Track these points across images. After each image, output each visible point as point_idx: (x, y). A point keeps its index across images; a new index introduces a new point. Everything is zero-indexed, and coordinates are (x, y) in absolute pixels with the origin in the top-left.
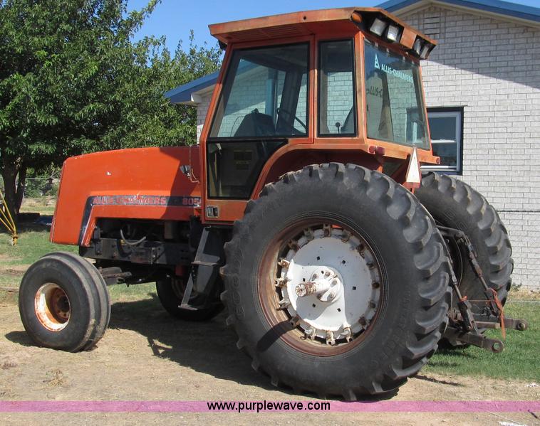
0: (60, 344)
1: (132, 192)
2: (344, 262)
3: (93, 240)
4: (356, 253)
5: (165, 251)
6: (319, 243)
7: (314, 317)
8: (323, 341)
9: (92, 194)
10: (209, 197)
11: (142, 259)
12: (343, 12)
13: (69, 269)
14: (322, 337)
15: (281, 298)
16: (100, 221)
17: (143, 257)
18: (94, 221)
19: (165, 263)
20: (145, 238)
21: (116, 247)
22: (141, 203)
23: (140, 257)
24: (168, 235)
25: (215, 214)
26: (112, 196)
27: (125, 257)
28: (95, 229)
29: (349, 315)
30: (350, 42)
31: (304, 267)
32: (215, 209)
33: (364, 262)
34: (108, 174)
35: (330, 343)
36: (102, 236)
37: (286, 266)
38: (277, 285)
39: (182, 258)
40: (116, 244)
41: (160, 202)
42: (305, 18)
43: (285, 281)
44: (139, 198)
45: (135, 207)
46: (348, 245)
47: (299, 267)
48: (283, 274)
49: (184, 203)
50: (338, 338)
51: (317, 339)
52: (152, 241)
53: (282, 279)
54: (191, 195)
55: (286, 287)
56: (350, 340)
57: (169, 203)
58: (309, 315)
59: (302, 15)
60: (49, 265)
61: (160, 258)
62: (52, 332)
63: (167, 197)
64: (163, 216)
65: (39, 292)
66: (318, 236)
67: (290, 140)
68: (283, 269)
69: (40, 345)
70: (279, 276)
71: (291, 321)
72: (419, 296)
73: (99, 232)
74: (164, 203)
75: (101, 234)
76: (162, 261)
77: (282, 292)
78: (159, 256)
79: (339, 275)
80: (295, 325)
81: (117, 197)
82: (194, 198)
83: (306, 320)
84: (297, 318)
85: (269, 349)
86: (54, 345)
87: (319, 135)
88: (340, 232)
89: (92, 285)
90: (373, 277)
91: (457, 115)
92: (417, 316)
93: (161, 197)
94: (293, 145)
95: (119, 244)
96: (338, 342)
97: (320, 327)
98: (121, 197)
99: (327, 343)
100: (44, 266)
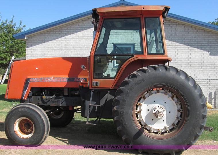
0: (29, 144)
1: (50, 76)
2: (165, 102)
3: (29, 97)
4: (171, 99)
5: (65, 100)
6: (155, 96)
7: (153, 124)
8: (157, 133)
9: (29, 77)
10: (94, 78)
11: (55, 104)
12: (160, 7)
13: (34, 111)
14: (156, 132)
15: (138, 118)
16: (32, 89)
17: (56, 103)
18: (30, 89)
19: (66, 105)
20: (54, 95)
21: (40, 100)
22: (54, 81)
23: (55, 103)
24: (66, 94)
25: (97, 85)
26: (39, 78)
27: (45, 103)
28: (30, 92)
29: (168, 122)
30: (158, 19)
31: (148, 105)
32: (97, 83)
33: (174, 102)
34: (37, 68)
35: (160, 134)
36: (33, 95)
37: (140, 105)
38: (136, 113)
39: (74, 103)
40: (40, 98)
41: (64, 80)
42: (143, 8)
43: (140, 111)
44: (53, 78)
45: (51, 82)
46: (167, 96)
47: (146, 105)
48: (138, 108)
49: (75, 80)
50: (163, 132)
51: (154, 132)
52: (58, 96)
53: (138, 110)
54: (78, 77)
55: (141, 113)
56: (169, 132)
57: (68, 81)
58: (151, 123)
59: (142, 7)
60: (23, 109)
61: (63, 104)
62: (24, 139)
63: (67, 78)
64: (65, 86)
65: (16, 122)
66: (154, 93)
67: (135, 55)
68: (138, 106)
69: (17, 145)
70: (137, 109)
71: (143, 126)
72: (202, 114)
73: (32, 93)
74: (66, 81)
75: (33, 94)
76: (64, 104)
77: (138, 115)
78: (62, 103)
79: (164, 107)
80: (144, 128)
81: (43, 78)
82: (80, 78)
83: (149, 126)
84: (146, 125)
85: (138, 139)
86: (25, 144)
87: (148, 54)
88: (163, 91)
89: (45, 117)
90: (178, 108)
91: (132, 46)
92: (201, 122)
93: (64, 78)
94: (137, 57)
95: (42, 98)
96: (163, 133)
97: (156, 128)
98: (44, 78)
99: (159, 134)
100: (20, 110)
